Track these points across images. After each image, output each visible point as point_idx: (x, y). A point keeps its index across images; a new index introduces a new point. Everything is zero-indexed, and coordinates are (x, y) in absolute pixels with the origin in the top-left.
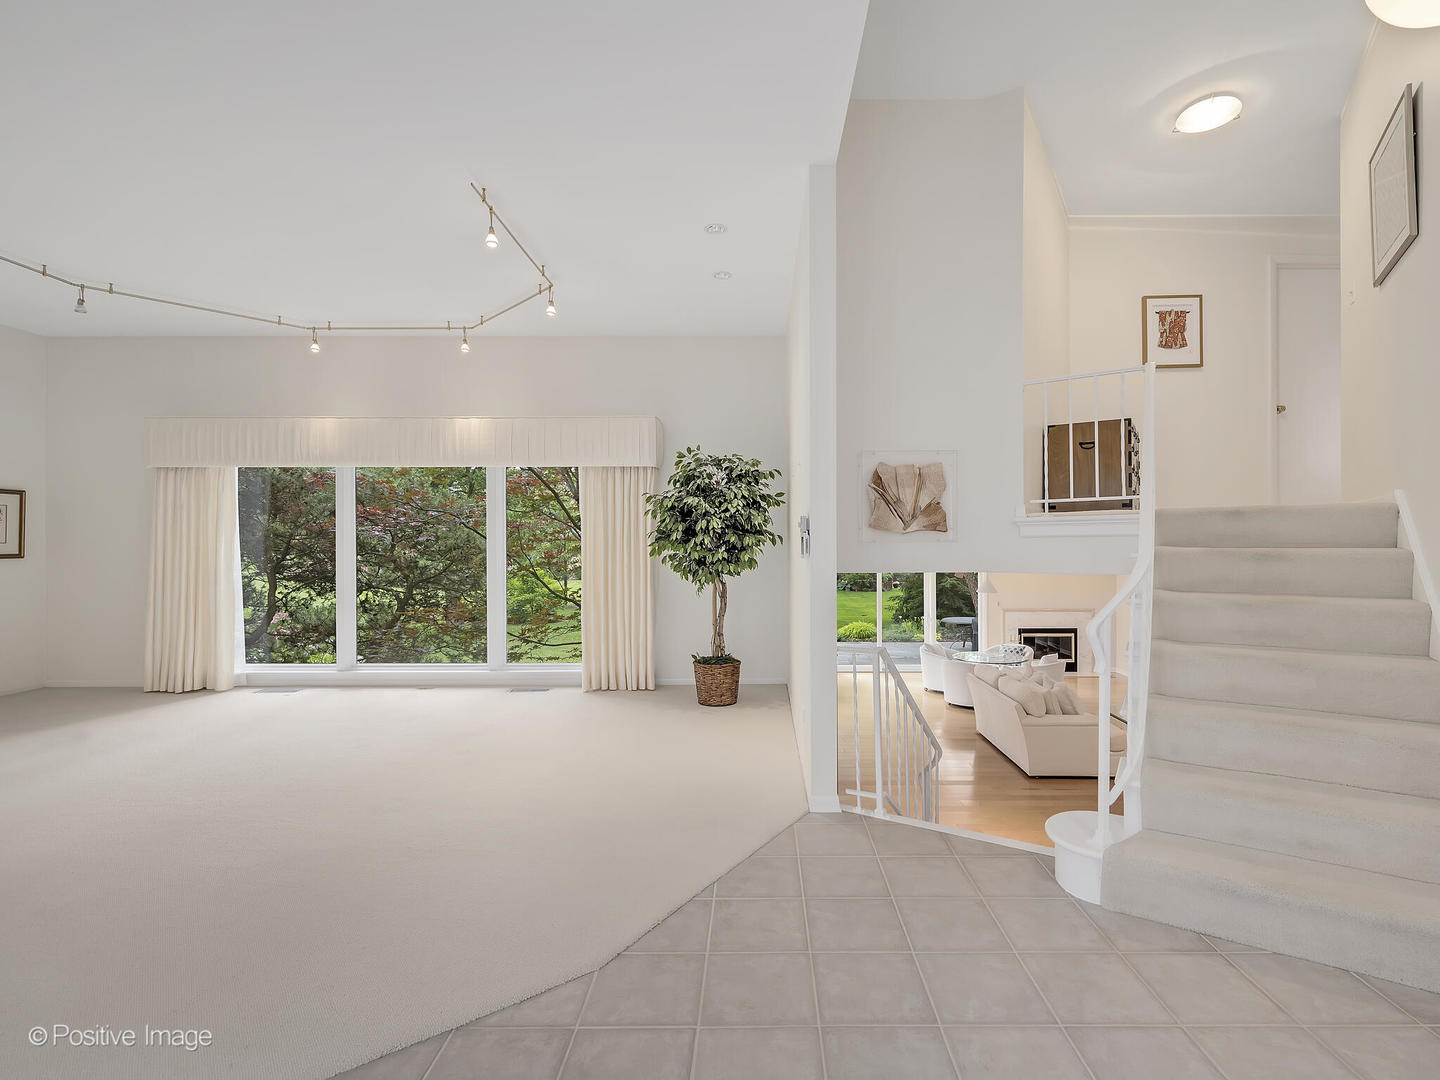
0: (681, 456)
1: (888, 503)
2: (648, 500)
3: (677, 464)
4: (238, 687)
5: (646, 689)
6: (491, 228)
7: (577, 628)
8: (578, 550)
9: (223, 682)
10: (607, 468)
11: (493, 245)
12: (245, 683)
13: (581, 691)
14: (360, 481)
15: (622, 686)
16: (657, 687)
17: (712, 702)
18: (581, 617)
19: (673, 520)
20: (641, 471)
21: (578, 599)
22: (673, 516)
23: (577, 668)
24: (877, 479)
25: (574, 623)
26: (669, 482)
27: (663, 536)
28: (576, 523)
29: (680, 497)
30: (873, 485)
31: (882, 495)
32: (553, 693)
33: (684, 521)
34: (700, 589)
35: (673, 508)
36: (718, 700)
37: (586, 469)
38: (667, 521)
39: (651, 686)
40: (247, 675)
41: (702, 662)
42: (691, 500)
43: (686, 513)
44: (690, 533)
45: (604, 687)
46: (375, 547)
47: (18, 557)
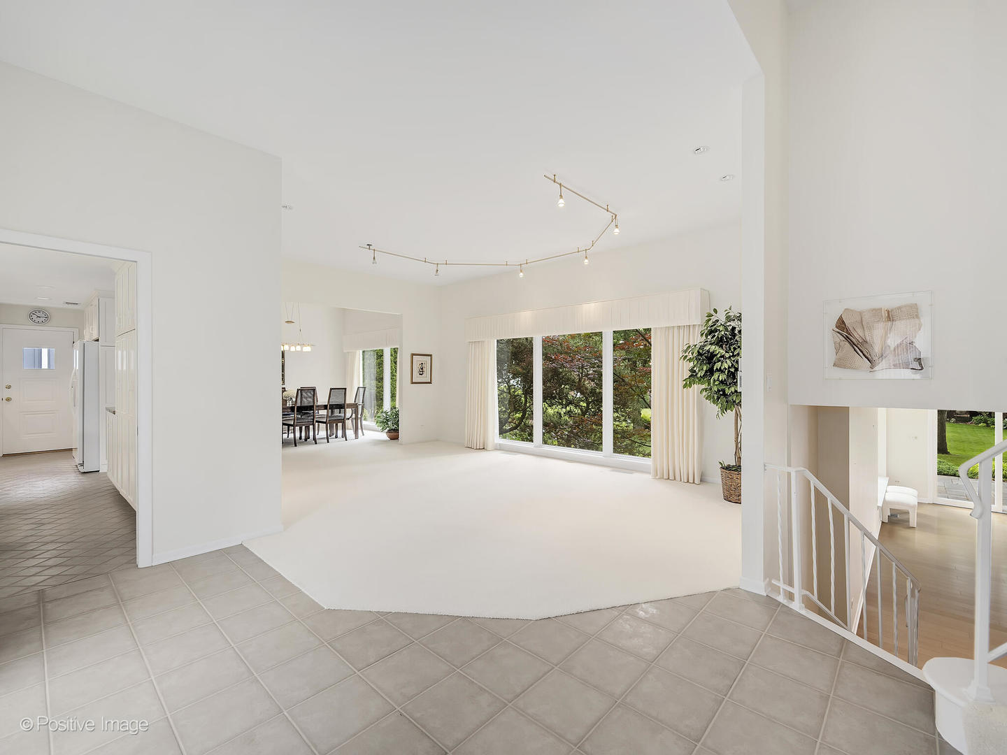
0: (711, 315)
1: (852, 344)
2: (687, 349)
3: (707, 321)
4: (496, 449)
5: (694, 483)
6: (561, 196)
9: (490, 446)
11: (561, 205)
13: (650, 477)
14: (544, 341)
15: (678, 478)
16: (702, 482)
20: (691, 329)
22: (700, 360)
23: (648, 461)
24: (841, 325)
26: (701, 335)
27: (693, 374)
29: (704, 346)
30: (838, 330)
31: (847, 338)
32: (636, 475)
33: (709, 363)
34: (721, 413)
35: (699, 354)
37: (656, 329)
38: (696, 363)
39: (697, 481)
41: (725, 468)
42: (713, 348)
43: (711, 358)
44: (710, 372)
45: (666, 477)
46: (573, 380)
47: (430, 383)
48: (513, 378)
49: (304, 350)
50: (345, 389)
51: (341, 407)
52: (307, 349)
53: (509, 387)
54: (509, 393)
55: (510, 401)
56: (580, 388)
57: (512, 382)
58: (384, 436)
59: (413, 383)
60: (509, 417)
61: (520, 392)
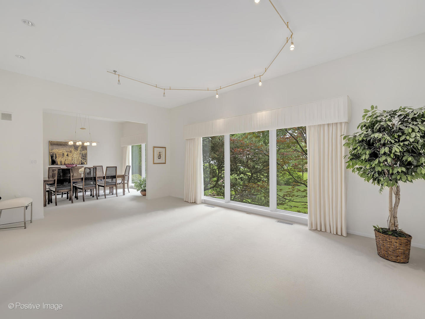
0: (367, 111)
2: (344, 138)
3: (364, 116)
4: (202, 203)
5: (342, 235)
7: (306, 196)
8: (306, 163)
9: (198, 201)
10: (320, 125)
12: (204, 202)
13: (307, 228)
15: (328, 231)
16: (348, 234)
17: (390, 258)
18: (308, 192)
19: (362, 148)
20: (339, 126)
21: (306, 183)
22: (362, 146)
23: (306, 217)
25: (304, 194)
26: (358, 127)
27: (356, 157)
28: (305, 152)
29: (367, 134)
33: (370, 149)
34: (381, 190)
35: (363, 140)
36: (394, 258)
37: (310, 127)
38: (359, 148)
39: (344, 234)
40: (204, 200)
41: (381, 232)
44: (374, 155)
45: (319, 229)
46: (243, 161)
47: (165, 163)
48: (212, 160)
49: (93, 145)
50: (116, 167)
51: (114, 177)
52: (94, 144)
53: (210, 165)
54: (210, 168)
55: (210, 172)
56: (247, 166)
57: (211, 162)
58: (139, 193)
59: (154, 163)
60: (210, 181)
61: (216, 167)
